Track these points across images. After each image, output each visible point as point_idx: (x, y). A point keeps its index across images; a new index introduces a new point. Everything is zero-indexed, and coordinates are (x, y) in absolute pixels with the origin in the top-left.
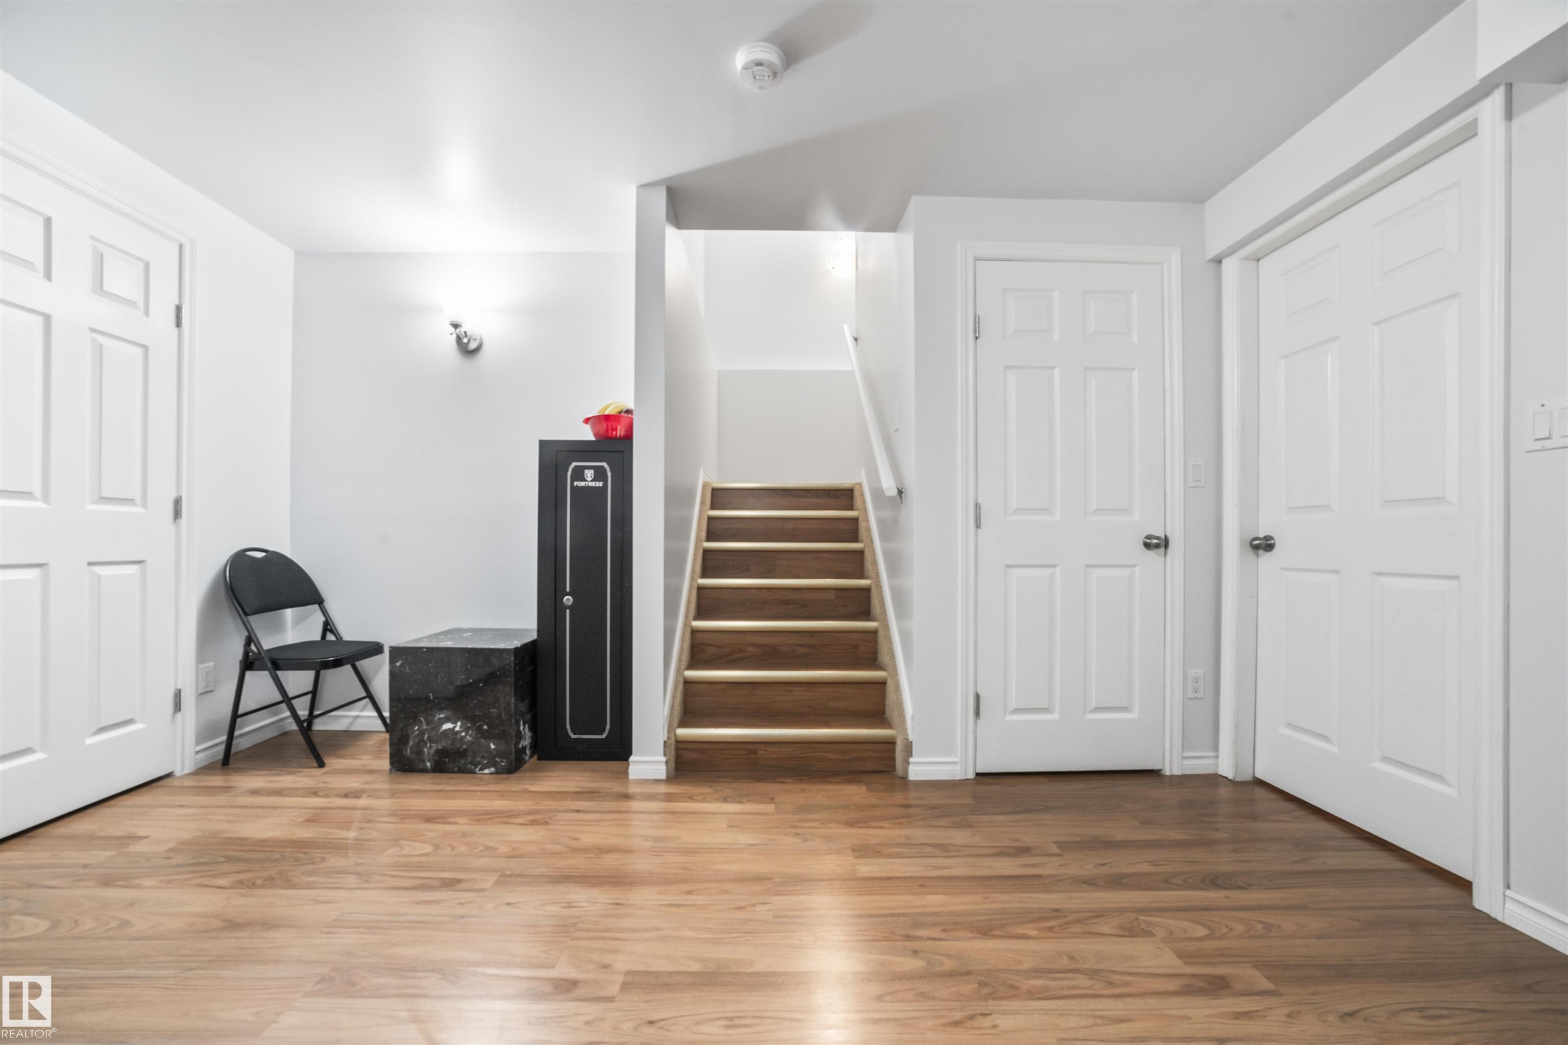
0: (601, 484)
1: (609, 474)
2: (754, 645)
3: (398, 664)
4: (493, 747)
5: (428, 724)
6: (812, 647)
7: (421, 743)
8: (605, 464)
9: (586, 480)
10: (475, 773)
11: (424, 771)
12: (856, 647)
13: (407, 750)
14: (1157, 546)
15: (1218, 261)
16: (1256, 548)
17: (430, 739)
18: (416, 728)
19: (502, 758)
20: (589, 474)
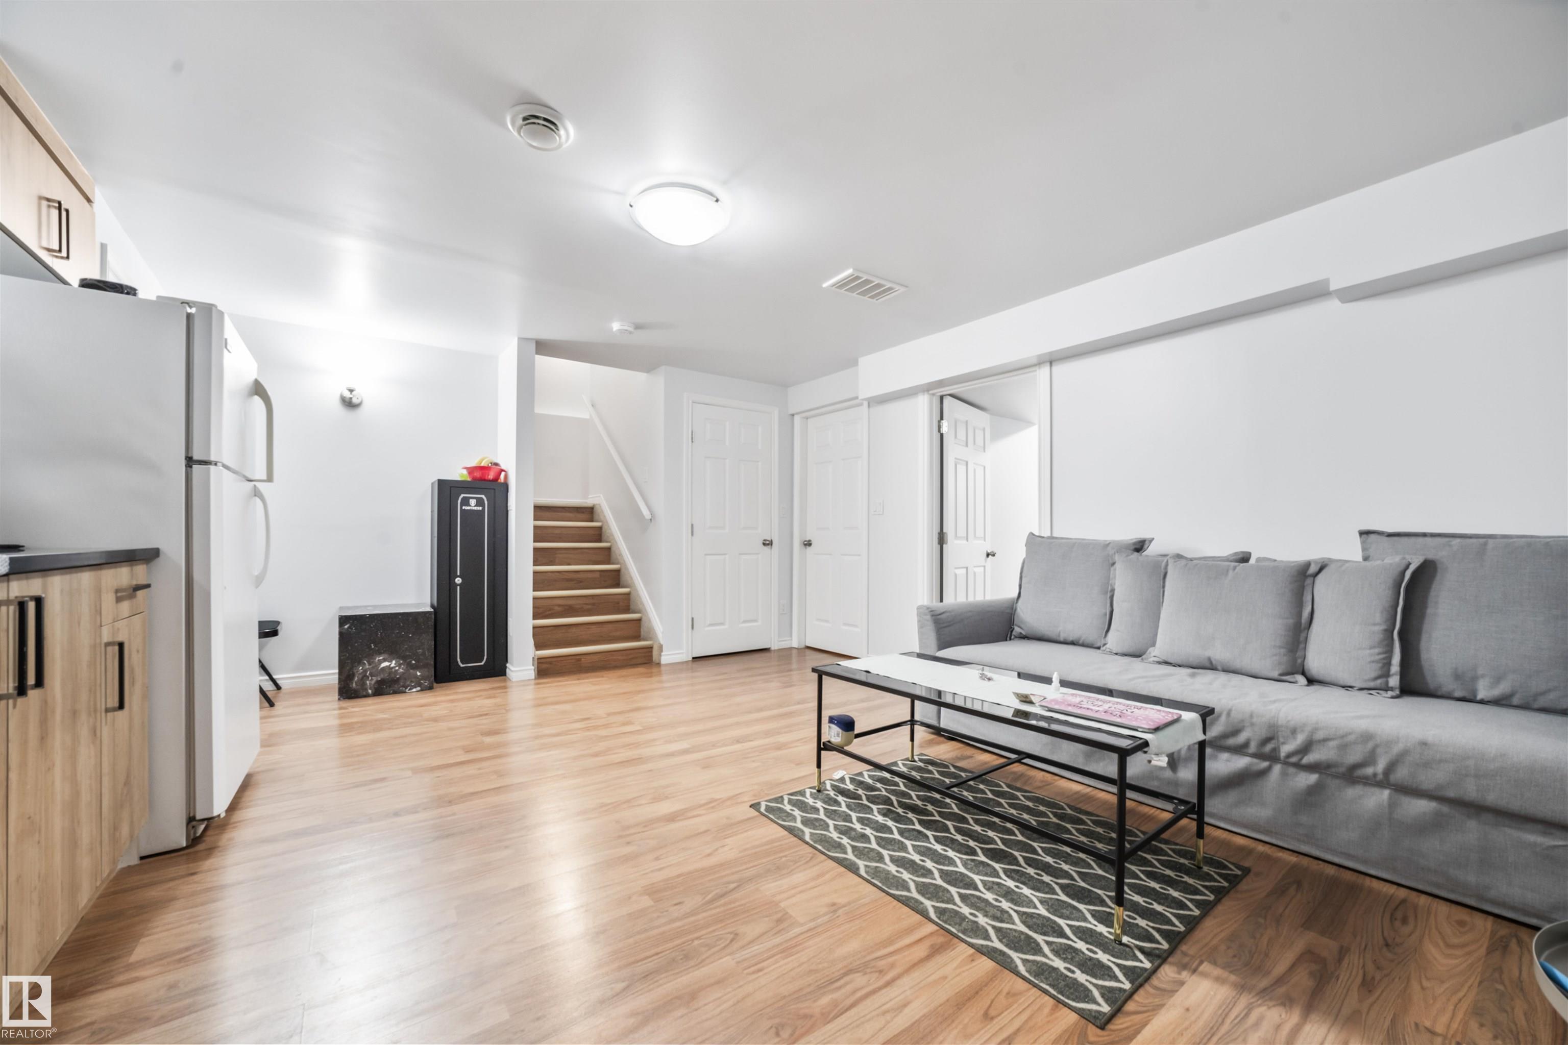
0: (480, 508)
1: (486, 502)
2: (559, 606)
3: (346, 627)
4: (419, 674)
5: (370, 664)
6: (593, 604)
7: (364, 677)
8: (483, 496)
9: (470, 506)
10: (405, 692)
11: (367, 696)
12: (618, 603)
13: (352, 683)
14: (768, 544)
15: (793, 415)
16: (805, 545)
17: (371, 675)
18: (361, 668)
19: (426, 680)
20: (473, 502)
